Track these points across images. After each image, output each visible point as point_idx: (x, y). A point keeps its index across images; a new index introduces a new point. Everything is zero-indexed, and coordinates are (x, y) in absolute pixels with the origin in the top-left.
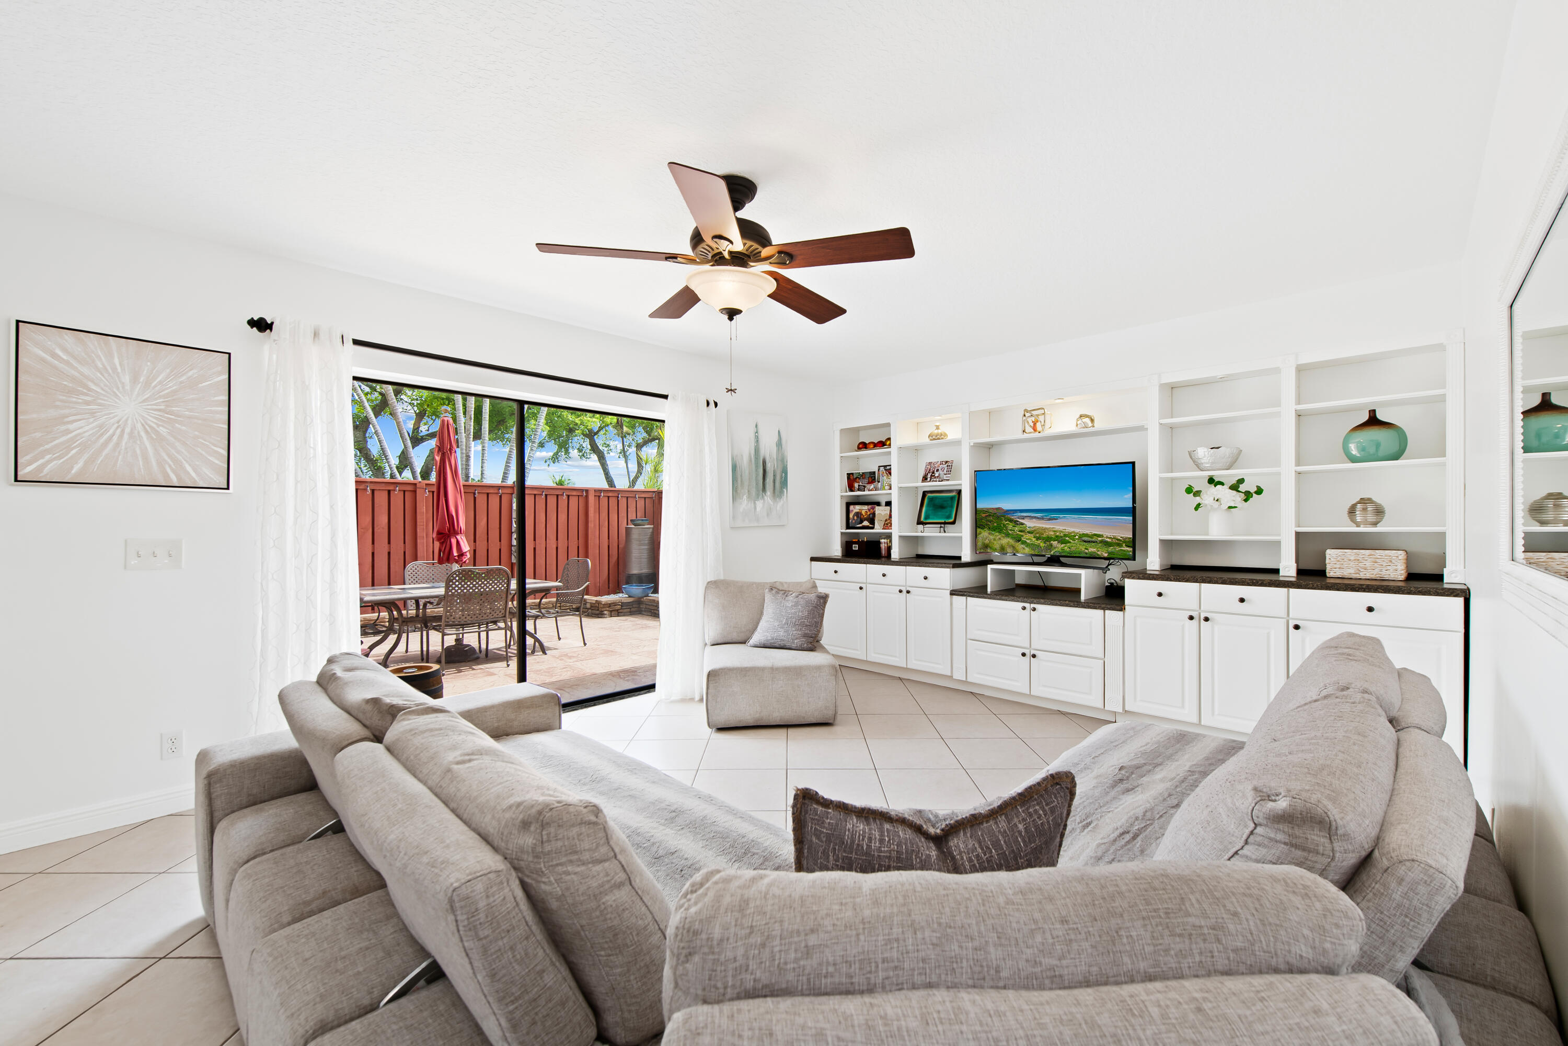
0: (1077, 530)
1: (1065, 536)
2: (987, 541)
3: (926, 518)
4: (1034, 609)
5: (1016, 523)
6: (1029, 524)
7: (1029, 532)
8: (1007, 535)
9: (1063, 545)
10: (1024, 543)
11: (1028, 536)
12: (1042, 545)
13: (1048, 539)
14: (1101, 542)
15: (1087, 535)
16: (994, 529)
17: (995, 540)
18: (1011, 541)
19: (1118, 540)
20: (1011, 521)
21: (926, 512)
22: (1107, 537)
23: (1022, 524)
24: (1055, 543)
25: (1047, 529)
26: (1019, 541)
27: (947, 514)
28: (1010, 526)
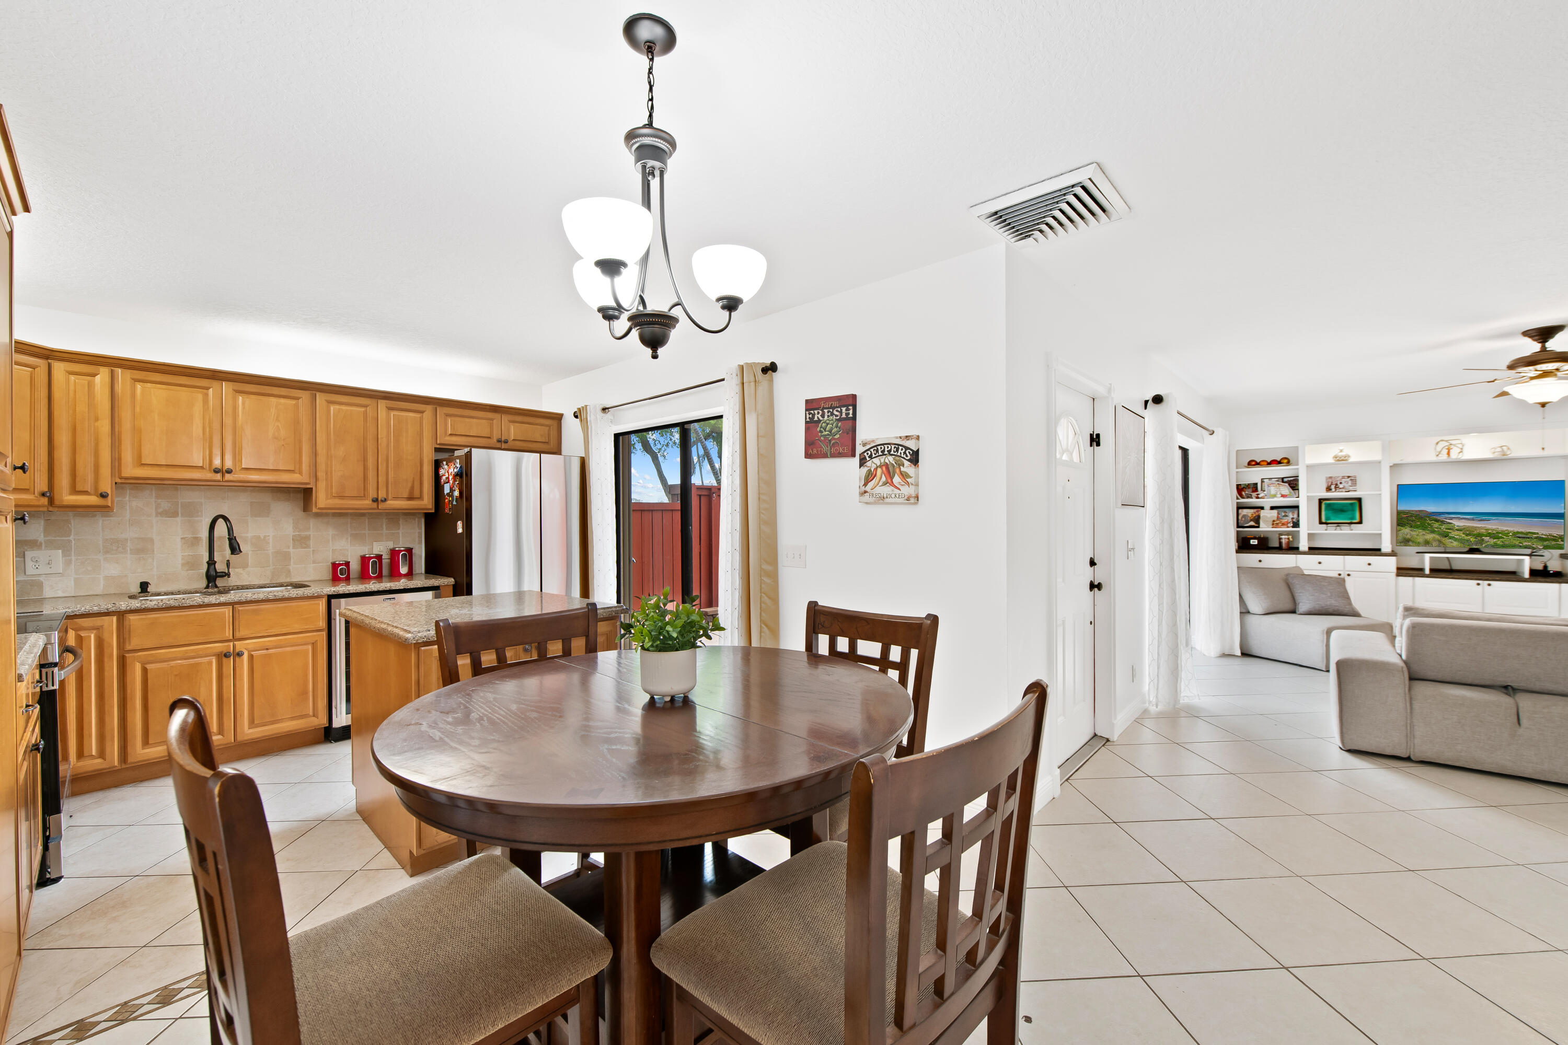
0: (1511, 529)
1: (1498, 533)
2: (1408, 536)
3: (1327, 518)
4: (1489, 585)
5: (1443, 522)
6: (1457, 523)
7: (1457, 530)
8: (1433, 532)
9: (1495, 540)
10: (1451, 538)
11: (1456, 533)
12: (1473, 539)
13: (1480, 535)
14: (1536, 538)
15: (1522, 533)
16: (1417, 527)
17: (1418, 535)
18: (1437, 537)
19: (1553, 536)
20: (1437, 521)
21: (1326, 515)
22: (1542, 534)
23: (1451, 523)
24: (1487, 539)
25: (1478, 527)
26: (1446, 537)
27: (1350, 516)
28: (1436, 525)
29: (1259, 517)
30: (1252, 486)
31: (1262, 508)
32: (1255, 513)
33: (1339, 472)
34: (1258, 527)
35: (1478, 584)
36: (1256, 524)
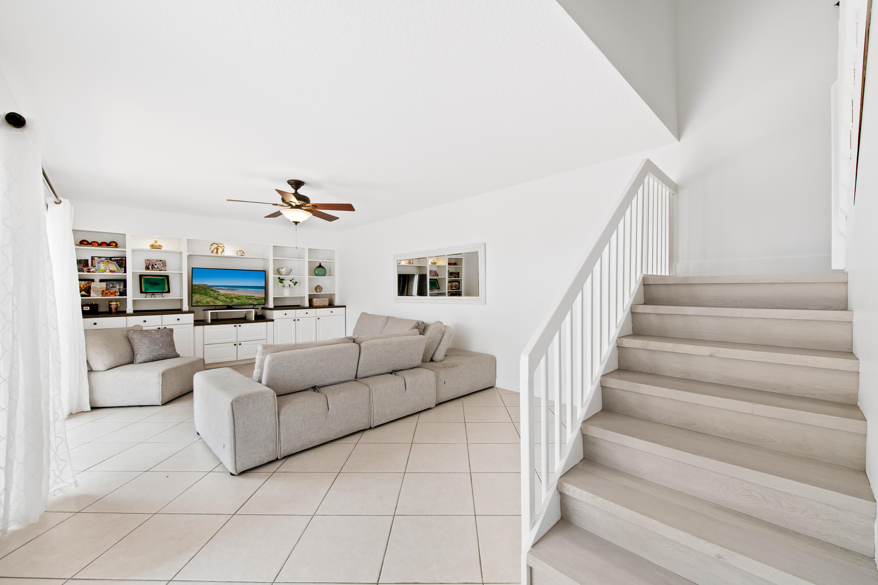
0: (244, 294)
1: (239, 296)
2: (198, 300)
3: (146, 289)
4: (240, 326)
5: (215, 291)
6: (222, 292)
7: (222, 295)
8: (210, 297)
9: (238, 301)
10: (219, 300)
11: (221, 297)
12: (229, 300)
13: (232, 298)
14: (254, 299)
15: (249, 296)
16: (203, 294)
17: (203, 299)
18: (213, 299)
19: (261, 298)
20: (212, 290)
21: (145, 286)
22: (256, 297)
23: (219, 292)
24: (234, 300)
25: (231, 294)
26: (217, 299)
27: (162, 288)
28: (212, 293)
29: (90, 288)
30: (83, 262)
31: (93, 281)
32: (86, 284)
33: (155, 256)
34: (89, 296)
35: (235, 326)
36: (87, 293)
